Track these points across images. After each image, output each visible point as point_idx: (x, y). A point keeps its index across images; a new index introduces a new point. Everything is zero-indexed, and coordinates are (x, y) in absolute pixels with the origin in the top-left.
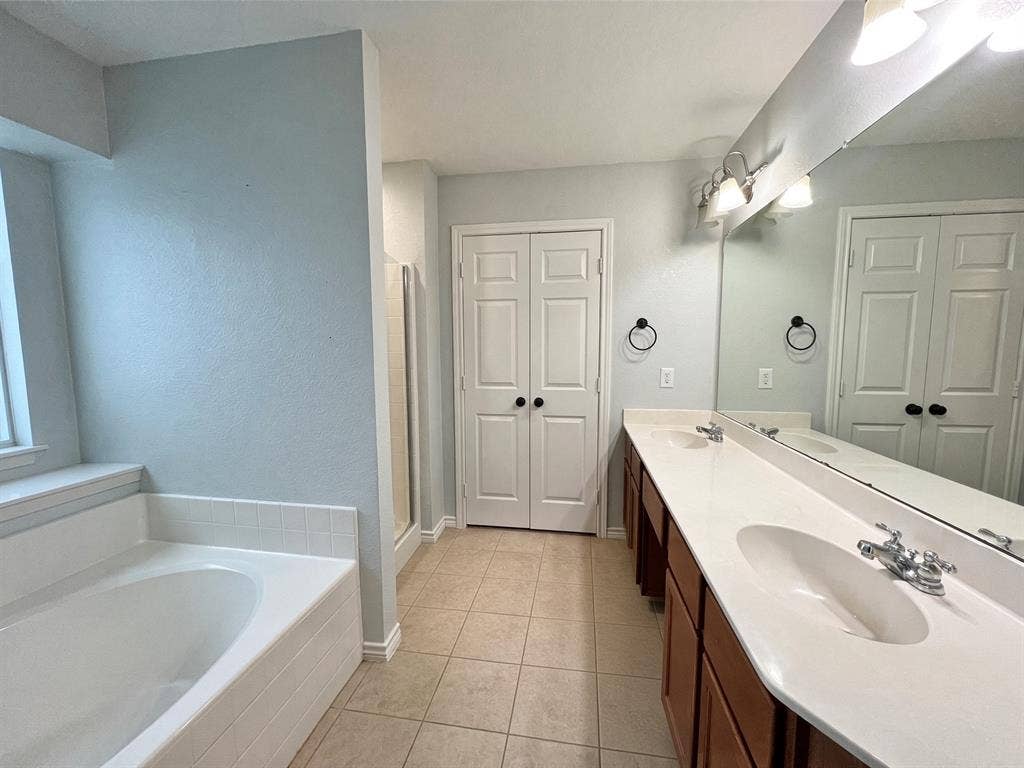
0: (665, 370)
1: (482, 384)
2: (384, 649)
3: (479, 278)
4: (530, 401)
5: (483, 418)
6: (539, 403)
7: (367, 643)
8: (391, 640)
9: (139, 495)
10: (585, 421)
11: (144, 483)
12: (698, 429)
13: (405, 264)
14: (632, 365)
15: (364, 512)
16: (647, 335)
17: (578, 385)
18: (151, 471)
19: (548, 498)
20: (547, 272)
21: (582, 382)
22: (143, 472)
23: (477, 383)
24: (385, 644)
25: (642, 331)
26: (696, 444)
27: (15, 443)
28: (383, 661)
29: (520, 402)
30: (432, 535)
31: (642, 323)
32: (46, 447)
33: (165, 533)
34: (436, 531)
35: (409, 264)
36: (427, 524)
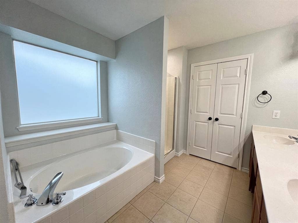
0: (275, 111)
1: (197, 112)
2: (159, 180)
3: (199, 79)
4: (213, 119)
5: (197, 122)
6: (217, 119)
7: (155, 177)
8: (162, 179)
9: (115, 130)
10: (235, 128)
11: (116, 128)
12: (290, 137)
13: (175, 77)
14: (257, 108)
15: (157, 142)
16: (267, 98)
17: (233, 115)
18: (118, 125)
19: (218, 152)
20: (223, 75)
21: (235, 113)
22: (116, 125)
23: (196, 111)
24: (160, 179)
25: (264, 96)
26: (289, 143)
27: (99, 117)
28: (159, 183)
29: (210, 119)
30: (178, 154)
31: (264, 93)
32: (103, 118)
33: (119, 139)
34: (180, 154)
35: (177, 76)
36: (177, 151)
